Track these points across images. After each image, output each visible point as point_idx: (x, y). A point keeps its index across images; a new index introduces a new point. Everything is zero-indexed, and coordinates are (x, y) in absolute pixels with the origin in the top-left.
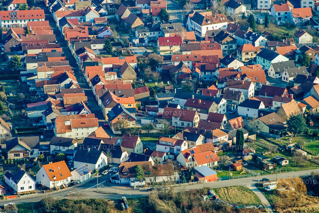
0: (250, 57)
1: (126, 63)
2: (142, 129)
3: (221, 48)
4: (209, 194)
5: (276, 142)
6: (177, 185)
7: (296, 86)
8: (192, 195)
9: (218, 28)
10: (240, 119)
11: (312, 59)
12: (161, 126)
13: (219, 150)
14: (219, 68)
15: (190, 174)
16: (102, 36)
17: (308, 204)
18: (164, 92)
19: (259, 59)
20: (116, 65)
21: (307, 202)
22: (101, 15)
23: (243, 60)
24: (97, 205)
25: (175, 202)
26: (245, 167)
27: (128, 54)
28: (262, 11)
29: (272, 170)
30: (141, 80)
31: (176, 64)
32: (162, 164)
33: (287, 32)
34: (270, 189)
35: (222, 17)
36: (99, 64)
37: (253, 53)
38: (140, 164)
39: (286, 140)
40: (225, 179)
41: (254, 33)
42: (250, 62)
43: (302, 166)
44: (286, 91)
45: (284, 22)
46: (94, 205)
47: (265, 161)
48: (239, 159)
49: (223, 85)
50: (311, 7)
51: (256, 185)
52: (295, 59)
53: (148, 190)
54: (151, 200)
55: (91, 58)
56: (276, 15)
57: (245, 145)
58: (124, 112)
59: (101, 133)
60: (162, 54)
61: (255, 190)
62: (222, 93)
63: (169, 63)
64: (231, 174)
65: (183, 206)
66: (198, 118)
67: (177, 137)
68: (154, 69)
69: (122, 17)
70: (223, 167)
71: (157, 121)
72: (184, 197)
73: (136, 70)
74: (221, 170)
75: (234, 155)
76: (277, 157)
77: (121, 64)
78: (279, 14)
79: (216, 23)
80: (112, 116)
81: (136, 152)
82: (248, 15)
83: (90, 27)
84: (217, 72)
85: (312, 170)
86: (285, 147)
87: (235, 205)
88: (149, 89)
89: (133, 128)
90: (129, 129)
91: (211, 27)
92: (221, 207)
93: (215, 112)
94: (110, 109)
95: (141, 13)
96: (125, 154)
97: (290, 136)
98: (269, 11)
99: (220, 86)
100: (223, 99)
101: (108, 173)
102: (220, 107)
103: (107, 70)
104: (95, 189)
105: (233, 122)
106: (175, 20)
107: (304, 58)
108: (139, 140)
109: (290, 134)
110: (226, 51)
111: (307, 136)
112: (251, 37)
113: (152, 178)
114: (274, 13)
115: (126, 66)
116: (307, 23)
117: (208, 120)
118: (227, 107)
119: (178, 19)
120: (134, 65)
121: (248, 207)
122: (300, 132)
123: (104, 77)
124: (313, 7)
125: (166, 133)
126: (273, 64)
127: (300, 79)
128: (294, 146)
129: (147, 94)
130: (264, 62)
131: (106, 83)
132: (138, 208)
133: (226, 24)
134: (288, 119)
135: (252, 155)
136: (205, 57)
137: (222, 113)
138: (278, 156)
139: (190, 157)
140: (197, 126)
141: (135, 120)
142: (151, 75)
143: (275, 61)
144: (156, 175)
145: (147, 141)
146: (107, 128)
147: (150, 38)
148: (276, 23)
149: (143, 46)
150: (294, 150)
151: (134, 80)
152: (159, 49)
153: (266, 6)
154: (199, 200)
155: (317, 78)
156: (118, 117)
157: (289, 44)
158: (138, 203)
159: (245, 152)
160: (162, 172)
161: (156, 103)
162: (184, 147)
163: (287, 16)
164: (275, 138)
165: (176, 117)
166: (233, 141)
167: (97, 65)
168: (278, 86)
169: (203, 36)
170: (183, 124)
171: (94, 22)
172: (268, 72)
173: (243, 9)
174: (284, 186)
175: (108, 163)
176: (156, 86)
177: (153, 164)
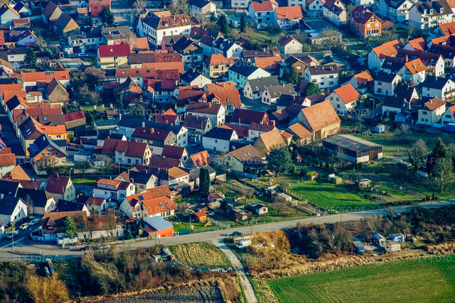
0: (220, 72)
1: (54, 79)
2: (74, 167)
3: (183, 60)
4: (162, 253)
5: (252, 184)
6: (120, 242)
7: (280, 110)
8: (139, 255)
9: (178, 33)
10: (205, 154)
11: (301, 74)
12: (100, 163)
13: (177, 194)
14: (178, 85)
15: (138, 228)
16: (23, 44)
17: (292, 264)
18: (106, 118)
19: (233, 75)
20: (41, 83)
21: (290, 262)
22: (22, 15)
23: (211, 75)
24: (11, 270)
25: (117, 265)
26: (211, 217)
27: (59, 69)
28: (238, 11)
29: (246, 220)
30: (75, 102)
31: (122, 81)
32: (100, 215)
33: (269, 38)
34: (243, 246)
35: (183, 18)
36: (18, 81)
37: (224, 66)
38: (70, 215)
39: (265, 181)
40: (185, 234)
41: (225, 40)
42: (221, 78)
43: (286, 215)
44: (266, 116)
45: (266, 25)
46: (7, 271)
47: (237, 209)
48: (203, 207)
49: (184, 109)
50: (301, 5)
51: (225, 241)
52: (279, 74)
53: (80, 250)
54: (85, 262)
55: (8, 73)
56: (255, 16)
57: (211, 188)
58: (51, 146)
59: (19, 174)
60: (104, 67)
61: (223, 247)
62: (183, 119)
63: (113, 79)
64: (192, 227)
65: (128, 269)
66: (150, 152)
67: (120, 178)
68: (92, 88)
69: (50, 19)
70: (181, 218)
71: (95, 157)
72: (129, 258)
73: (68, 89)
74: (178, 221)
75: (197, 202)
76: (253, 204)
77: (48, 81)
78: (259, 14)
79: (176, 26)
80: (34, 150)
81: (65, 199)
82: (218, 16)
83: (6, 32)
84: (176, 92)
85: (298, 221)
86: (263, 190)
87: (196, 268)
88: (85, 114)
89: (62, 167)
90: (57, 168)
91: (168, 32)
92: (179, 271)
93: (172, 145)
94: (32, 142)
95: (77, 12)
96: (51, 202)
97: (270, 176)
98: (246, 11)
99: (180, 110)
100: (183, 128)
101: (28, 227)
102: (179, 138)
103: (29, 89)
104: (10, 249)
105: (196, 157)
106: (122, 22)
107: (291, 72)
108: (70, 183)
109: (271, 173)
110: (189, 63)
111: (293, 175)
112: (221, 45)
113: (87, 234)
114: (253, 12)
115: (54, 83)
116: (296, 26)
117: (163, 155)
118: (189, 137)
119: (126, 20)
120: (64, 82)
121: (213, 270)
122: (283, 170)
123: (25, 99)
124: (304, 6)
125: (107, 174)
126: (250, 81)
127: (284, 100)
128: (275, 189)
129: (82, 121)
130: (238, 78)
131: (27, 106)
132: (67, 273)
133: (189, 27)
134: (268, 153)
135: (220, 201)
136: (160, 72)
137: (182, 146)
138: (254, 202)
139: (137, 205)
140: (148, 163)
141: (65, 155)
142: (88, 96)
143: (253, 76)
144: (92, 230)
145: (81, 184)
146: (27, 167)
147: (88, 47)
148: (255, 27)
149: (78, 57)
150: (275, 195)
151: (65, 102)
152: (99, 61)
153: (243, 4)
154: (149, 261)
155: (306, 99)
156: (43, 152)
157: (271, 54)
158: (67, 266)
159: (211, 197)
160: (101, 224)
161: (94, 133)
162: (130, 192)
163: (270, 17)
164: (251, 179)
165: (120, 152)
166: (195, 183)
167: (16, 82)
168: (256, 110)
169: (159, 43)
170: (129, 161)
171: (13, 24)
172: (244, 91)
173: (212, 7)
174: (261, 242)
175: (28, 214)
176: (95, 111)
177: (88, 214)
